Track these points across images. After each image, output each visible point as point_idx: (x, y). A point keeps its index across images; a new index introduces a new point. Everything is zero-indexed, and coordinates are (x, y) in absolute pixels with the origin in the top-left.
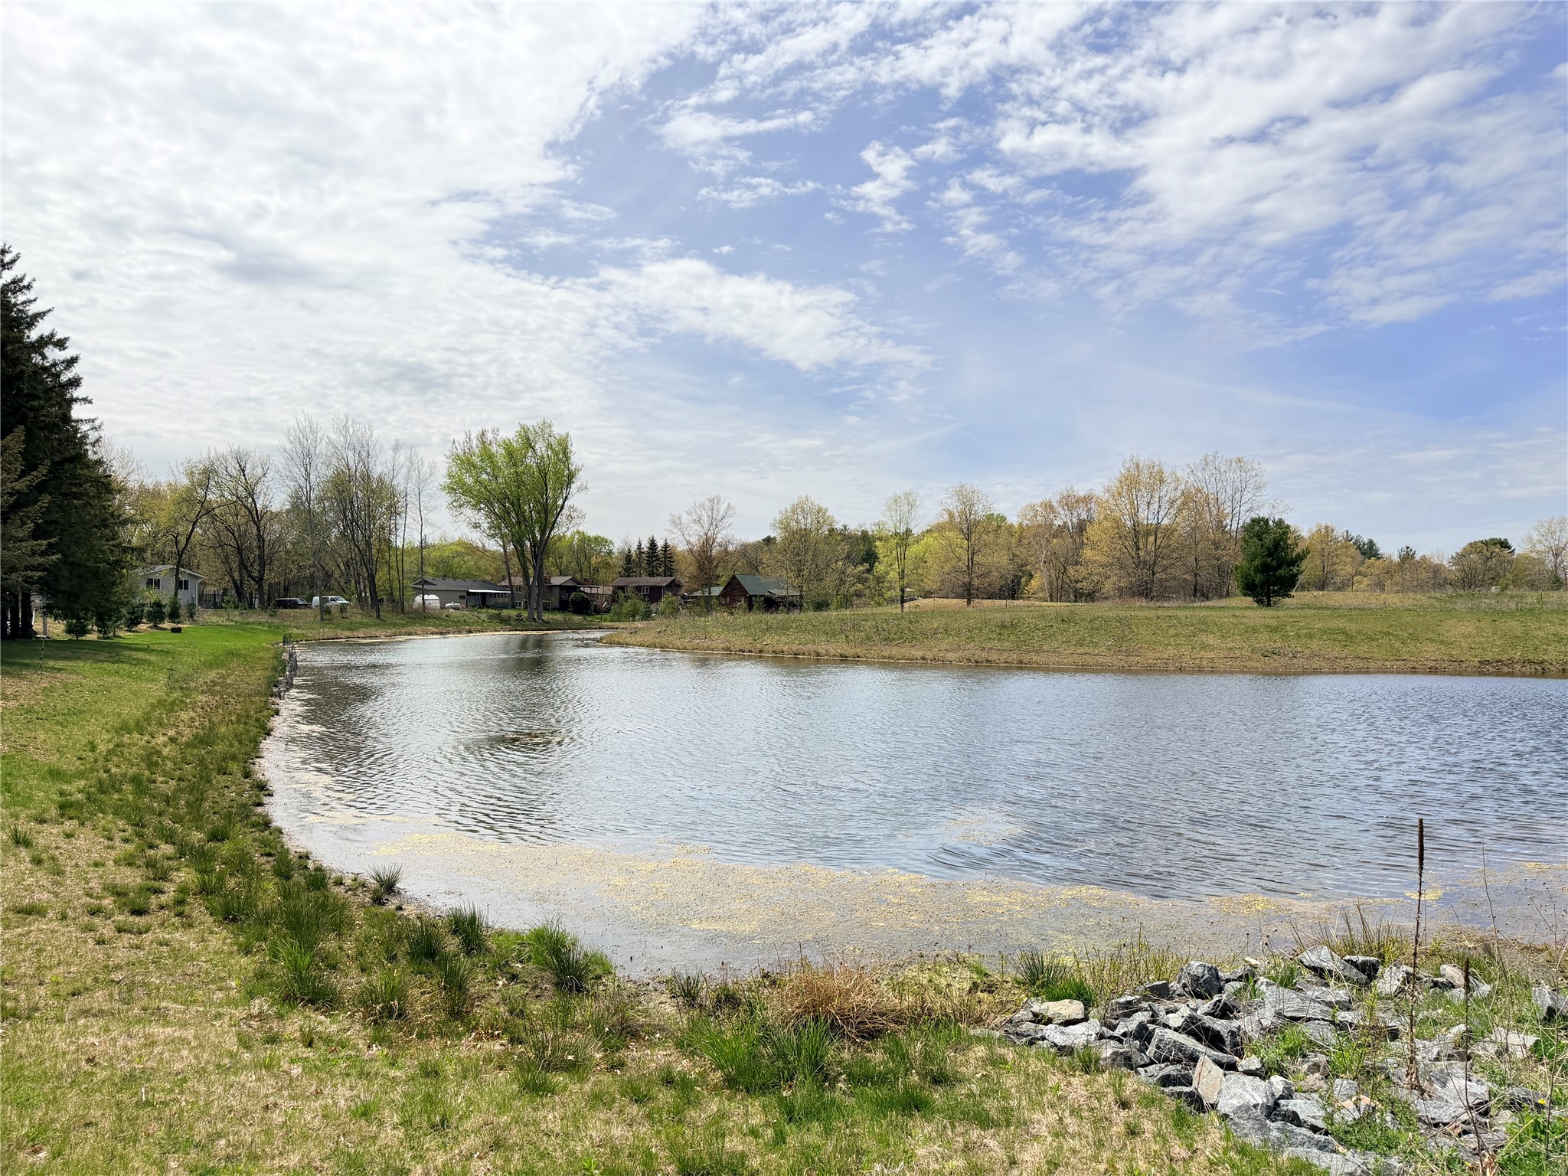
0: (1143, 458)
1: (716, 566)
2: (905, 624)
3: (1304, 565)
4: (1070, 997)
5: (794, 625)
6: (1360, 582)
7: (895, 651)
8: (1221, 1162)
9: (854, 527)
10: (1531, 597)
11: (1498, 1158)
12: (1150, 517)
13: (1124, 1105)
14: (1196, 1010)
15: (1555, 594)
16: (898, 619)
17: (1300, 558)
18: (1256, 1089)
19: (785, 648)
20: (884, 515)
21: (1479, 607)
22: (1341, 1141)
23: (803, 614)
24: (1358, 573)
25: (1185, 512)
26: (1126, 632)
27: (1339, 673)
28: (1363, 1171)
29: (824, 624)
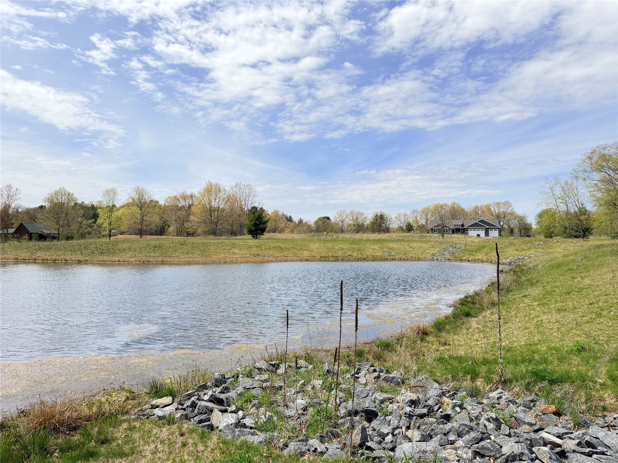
0: (213, 182)
1: (11, 219)
2: (110, 246)
3: (269, 224)
4: (167, 396)
5: (54, 247)
6: (287, 230)
7: (105, 258)
8: (216, 448)
9: (87, 201)
10: (335, 236)
11: (307, 425)
12: (216, 204)
13: (182, 435)
14: (215, 392)
15: (341, 235)
16: (107, 244)
17: (267, 221)
18: (232, 418)
19: (49, 258)
20: (102, 198)
21: (320, 239)
22: (259, 430)
23: (59, 242)
24: (286, 227)
25: (229, 203)
26: (206, 249)
27: (279, 262)
28: (265, 440)
29: (70, 246)
